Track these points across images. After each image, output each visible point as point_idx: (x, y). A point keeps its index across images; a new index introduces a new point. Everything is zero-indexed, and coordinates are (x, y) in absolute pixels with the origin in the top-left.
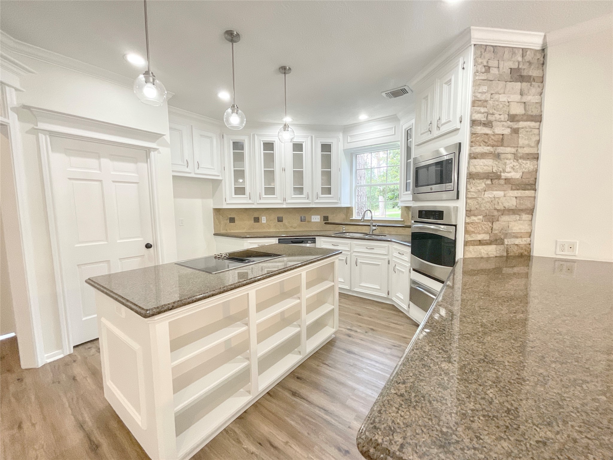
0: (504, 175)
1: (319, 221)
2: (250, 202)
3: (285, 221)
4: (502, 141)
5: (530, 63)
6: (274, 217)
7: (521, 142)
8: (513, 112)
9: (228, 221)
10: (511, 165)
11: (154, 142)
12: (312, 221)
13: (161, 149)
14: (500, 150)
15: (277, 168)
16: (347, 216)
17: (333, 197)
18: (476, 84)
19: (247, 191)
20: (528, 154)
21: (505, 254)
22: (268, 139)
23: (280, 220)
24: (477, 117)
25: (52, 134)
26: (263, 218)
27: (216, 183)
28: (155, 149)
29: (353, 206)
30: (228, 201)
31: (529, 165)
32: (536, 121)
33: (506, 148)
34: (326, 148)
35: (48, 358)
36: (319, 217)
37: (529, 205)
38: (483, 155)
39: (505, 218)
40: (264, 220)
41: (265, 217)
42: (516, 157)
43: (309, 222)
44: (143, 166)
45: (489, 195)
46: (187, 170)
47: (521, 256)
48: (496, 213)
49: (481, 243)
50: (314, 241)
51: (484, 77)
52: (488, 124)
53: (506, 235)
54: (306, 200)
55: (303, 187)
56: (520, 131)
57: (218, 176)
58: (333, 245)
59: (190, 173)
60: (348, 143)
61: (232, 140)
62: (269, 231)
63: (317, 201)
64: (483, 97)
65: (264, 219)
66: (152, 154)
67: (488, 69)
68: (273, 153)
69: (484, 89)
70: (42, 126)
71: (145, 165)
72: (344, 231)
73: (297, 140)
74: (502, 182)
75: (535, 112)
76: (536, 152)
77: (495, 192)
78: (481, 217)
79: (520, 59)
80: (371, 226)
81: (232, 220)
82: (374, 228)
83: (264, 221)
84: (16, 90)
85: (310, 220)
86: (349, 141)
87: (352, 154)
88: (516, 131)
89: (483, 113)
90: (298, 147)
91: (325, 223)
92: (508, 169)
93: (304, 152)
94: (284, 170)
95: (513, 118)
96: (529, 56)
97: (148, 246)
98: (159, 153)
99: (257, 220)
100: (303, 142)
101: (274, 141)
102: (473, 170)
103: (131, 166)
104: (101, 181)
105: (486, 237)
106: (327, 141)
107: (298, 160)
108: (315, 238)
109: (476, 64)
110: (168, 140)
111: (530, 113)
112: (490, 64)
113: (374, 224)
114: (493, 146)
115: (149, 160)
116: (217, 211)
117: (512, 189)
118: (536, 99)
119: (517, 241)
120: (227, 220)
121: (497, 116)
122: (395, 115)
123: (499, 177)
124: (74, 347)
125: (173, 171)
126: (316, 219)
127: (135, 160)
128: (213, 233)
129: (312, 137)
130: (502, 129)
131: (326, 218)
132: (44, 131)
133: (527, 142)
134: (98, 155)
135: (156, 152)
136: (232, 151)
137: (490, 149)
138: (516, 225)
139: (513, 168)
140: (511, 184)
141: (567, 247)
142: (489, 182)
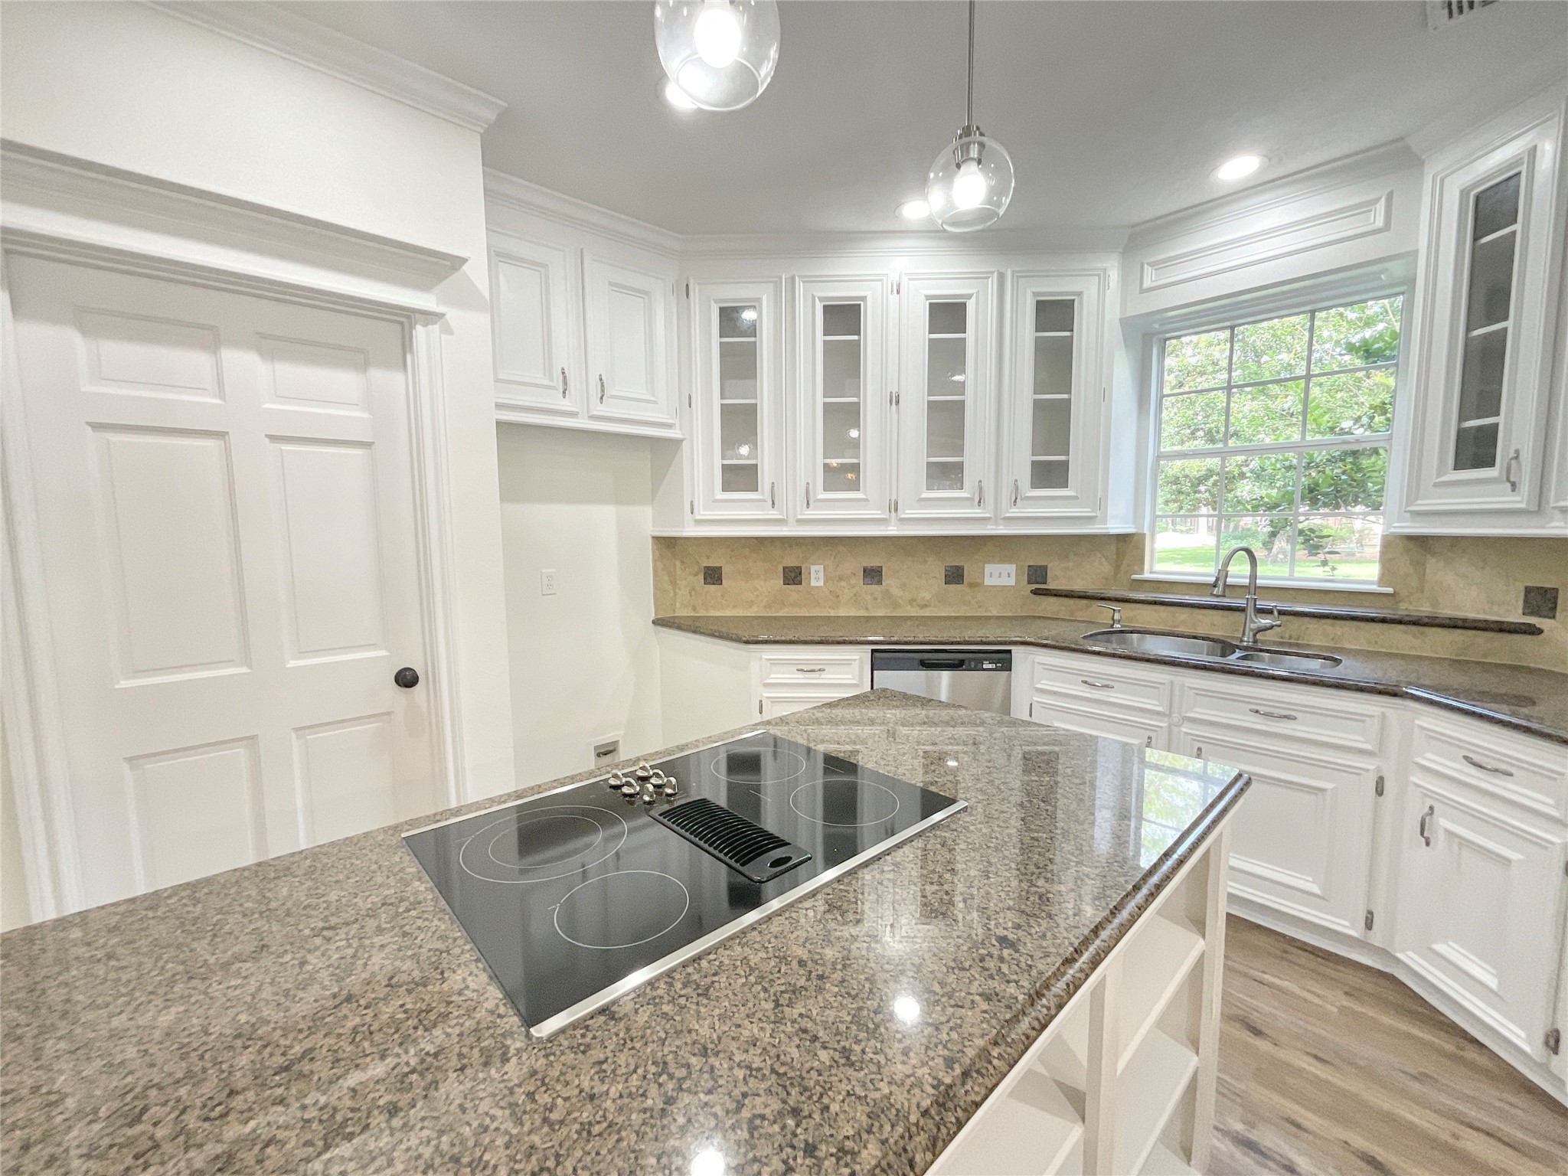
1: (1012, 582)
2: (773, 514)
3: (890, 582)
6: (853, 565)
9: (701, 577)
11: (425, 288)
12: (987, 582)
13: (453, 315)
15: (871, 396)
16: (1118, 567)
17: (1075, 498)
19: (765, 478)
22: (841, 293)
23: (873, 575)
26: (813, 568)
27: (663, 451)
28: (430, 317)
29: (1146, 531)
30: (702, 513)
34: (1056, 314)
36: (1012, 568)
40: (816, 576)
41: (821, 568)
43: (977, 585)
44: (389, 381)
46: (565, 404)
50: (1004, 661)
54: (972, 507)
55: (962, 463)
57: (669, 426)
58: (1086, 682)
59: (573, 415)
60: (1143, 291)
61: (716, 301)
62: (832, 613)
63: (1014, 512)
65: (817, 572)
66: (420, 333)
68: (859, 340)
71: (398, 378)
72: (1117, 626)
73: (948, 290)
80: (1250, 611)
81: (713, 576)
82: (1266, 621)
83: (818, 579)
85: (979, 581)
86: (1147, 284)
87: (1147, 337)
90: (948, 315)
91: (1035, 592)
93: (970, 335)
94: (895, 400)
97: (406, 679)
98: (448, 330)
99: (793, 576)
100: (969, 296)
101: (864, 299)
103: (344, 381)
104: (221, 435)
106: (1056, 288)
108: (1009, 651)
110: (482, 284)
113: (1262, 604)
115: (409, 357)
116: (668, 546)
120: (696, 575)
122: (1402, 139)
126: (1000, 575)
127: (358, 359)
128: (653, 617)
129: (1002, 277)
131: (1037, 575)
134: (210, 338)
135: (435, 328)
136: (716, 340)
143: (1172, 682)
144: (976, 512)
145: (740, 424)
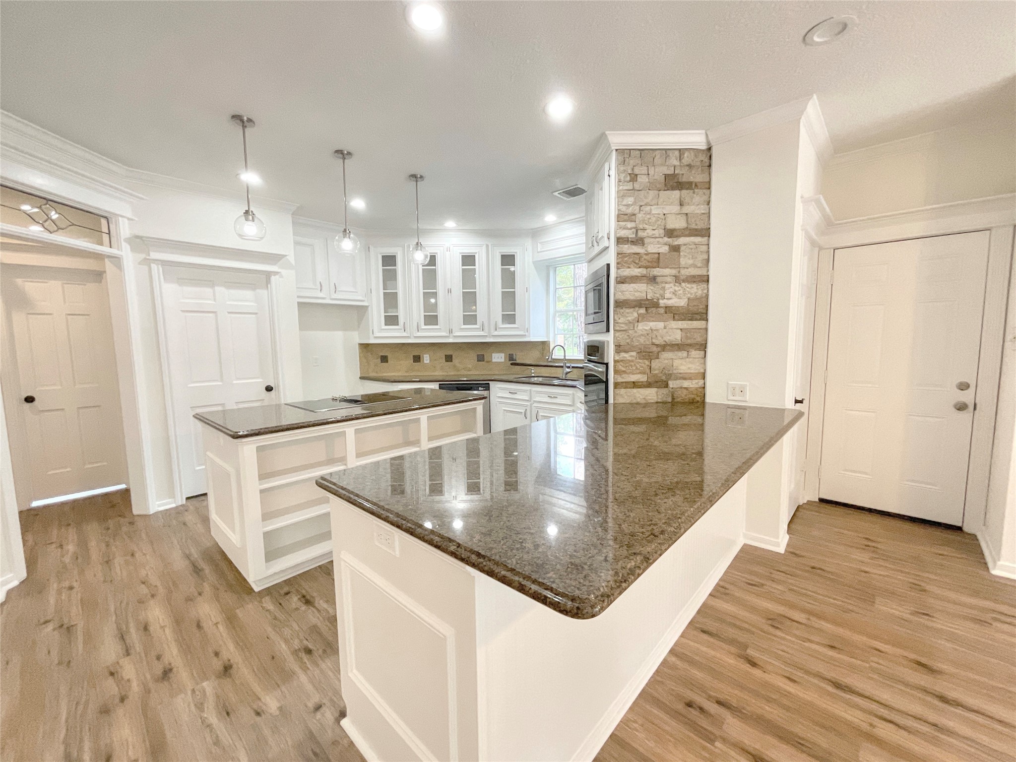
0: (662, 302)
1: (503, 360)
2: (405, 334)
3: (456, 361)
4: (657, 261)
5: (690, 166)
6: (441, 354)
7: (683, 261)
8: (671, 225)
9: (379, 360)
10: (671, 290)
11: (275, 264)
12: (494, 360)
13: (283, 272)
14: (656, 272)
15: (441, 290)
16: (543, 354)
17: (518, 328)
18: (621, 196)
19: (401, 320)
20: (694, 276)
21: (670, 400)
23: (449, 358)
24: (623, 233)
25: (164, 263)
26: (425, 356)
27: (361, 311)
28: (276, 273)
29: (551, 340)
30: (377, 334)
31: (695, 290)
32: (702, 236)
33: (664, 270)
34: (508, 260)
35: (159, 506)
36: (503, 355)
37: (699, 339)
38: (633, 279)
39: (666, 355)
40: (426, 359)
41: (429, 356)
42: (677, 280)
43: (489, 362)
44: (263, 293)
45: (643, 327)
46: (321, 295)
47: (692, 402)
48: (655, 349)
49: (635, 385)
50: (487, 387)
51: (629, 186)
52: (639, 241)
53: (670, 376)
54: (480, 331)
55: (476, 315)
56: (682, 248)
57: (363, 301)
58: (509, 392)
59: (324, 298)
60: (538, 252)
61: (381, 253)
62: (433, 374)
63: (496, 333)
64: (630, 211)
66: (273, 278)
67: (634, 177)
68: (435, 269)
69: (630, 200)
70: (154, 255)
71: (265, 292)
72: (533, 375)
73: (468, 251)
74: (662, 311)
75: (701, 225)
76: (705, 274)
77: (652, 324)
78: (634, 354)
79: (677, 163)
80: (564, 367)
81: (384, 359)
82: (568, 370)
83: (427, 360)
84: (129, 219)
85: (490, 360)
86: (539, 250)
87: (548, 267)
88: (676, 249)
89: (631, 229)
90: (468, 260)
91: (512, 364)
92: (667, 295)
93: (477, 267)
94: (450, 291)
95: (670, 233)
96: (687, 158)
97: (269, 389)
98: (282, 277)
99: (417, 359)
100: (476, 253)
101: (437, 253)
102: (621, 297)
103: (248, 294)
104: (215, 312)
105: (643, 378)
106: (508, 251)
107: (468, 278)
108: (489, 384)
109: (619, 172)
110: (293, 261)
111: (693, 226)
112: (636, 171)
113: (568, 365)
114: (646, 267)
115: (269, 286)
116: (365, 347)
117: (674, 319)
118: (702, 209)
119: (686, 384)
120: (377, 359)
121: (650, 232)
123: (656, 305)
124: (188, 498)
125: (298, 297)
126: (499, 358)
127: (253, 286)
128: (359, 376)
129: (487, 246)
130: (657, 246)
131: (511, 358)
132: (155, 261)
133: (691, 262)
134: (212, 284)
135: (277, 277)
136: (381, 268)
137: (643, 271)
138: (684, 363)
139: (674, 293)
140: (674, 313)
141: (738, 391)
142: (642, 311)
143: (530, 390)
144: (482, 333)
145: (391, 300)
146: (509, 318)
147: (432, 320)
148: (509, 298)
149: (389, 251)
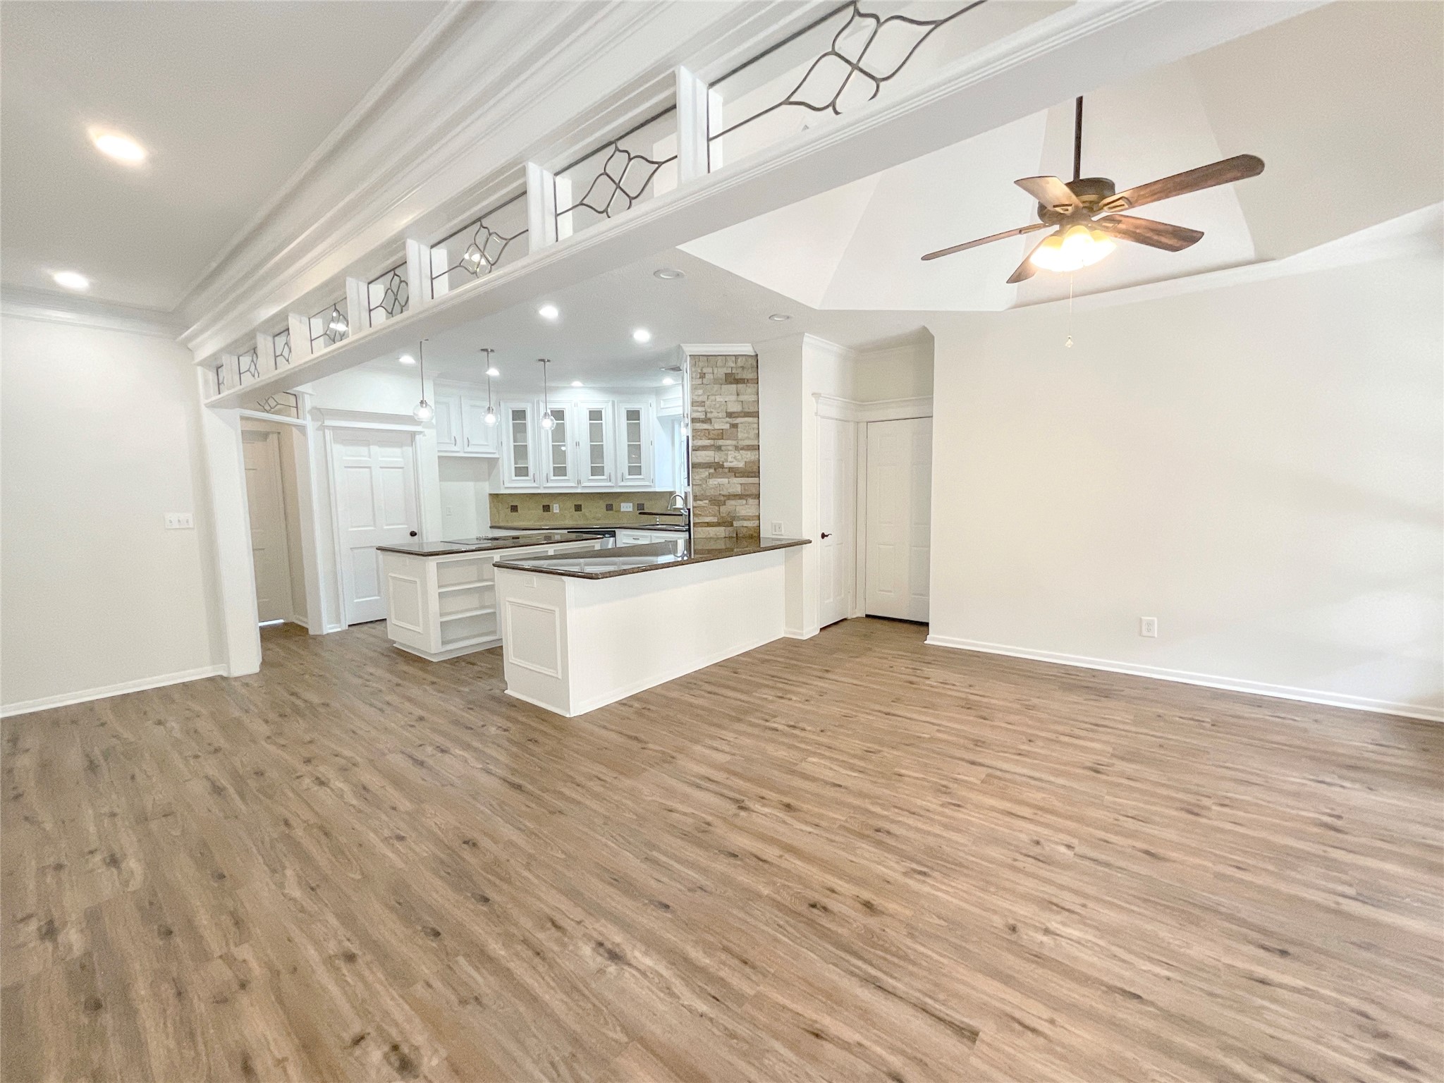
0: (726, 465)
1: (631, 510)
2: (535, 485)
3: (585, 510)
4: (721, 435)
5: (743, 368)
6: (570, 504)
7: (740, 435)
8: (730, 410)
9: (509, 509)
10: (733, 456)
11: (419, 425)
12: (623, 510)
13: (426, 431)
14: (720, 442)
15: (569, 443)
16: (668, 504)
17: (645, 479)
18: (694, 388)
19: (531, 472)
20: (748, 446)
21: (735, 535)
22: (557, 406)
23: (578, 508)
24: (696, 415)
25: (334, 428)
26: (554, 505)
27: (492, 463)
28: (420, 433)
30: (507, 485)
31: (749, 456)
32: (754, 417)
33: (726, 441)
34: (633, 415)
35: (330, 629)
36: (631, 505)
37: (754, 491)
38: (704, 448)
39: (731, 503)
40: (556, 508)
41: (558, 505)
42: (737, 448)
43: (619, 511)
44: (408, 450)
45: (713, 482)
46: (456, 449)
47: (751, 537)
48: (722, 498)
49: (709, 524)
50: (613, 534)
51: (699, 381)
52: (707, 420)
53: (734, 518)
54: (607, 482)
55: (603, 467)
56: (739, 426)
57: (494, 453)
58: (633, 538)
59: (457, 452)
60: (662, 409)
61: (511, 408)
62: (563, 523)
63: (622, 484)
64: (700, 399)
66: (417, 437)
67: (703, 376)
68: (564, 423)
69: (700, 392)
70: (328, 423)
71: (410, 449)
72: (657, 523)
73: (595, 407)
74: (727, 470)
75: (752, 409)
76: (756, 443)
77: (719, 480)
78: (707, 501)
79: (733, 365)
81: (514, 509)
83: (556, 510)
84: (310, 395)
85: (619, 509)
86: (663, 406)
87: (673, 422)
88: (734, 426)
89: (702, 412)
90: (595, 415)
91: (640, 513)
92: (730, 459)
93: (603, 422)
94: (577, 444)
95: (730, 415)
96: (740, 362)
97: (413, 534)
98: (425, 435)
99: (547, 508)
100: (603, 409)
101: (565, 408)
102: (697, 461)
103: (397, 451)
104: (369, 467)
105: (715, 520)
106: (633, 406)
107: (596, 432)
108: (617, 531)
109: (692, 372)
111: (747, 410)
112: (705, 371)
114: (714, 439)
115: (414, 443)
116: (495, 497)
117: (735, 477)
118: (753, 398)
119: (746, 523)
120: (507, 508)
121: (715, 414)
123: (722, 467)
124: (349, 626)
125: (439, 451)
126: (627, 507)
127: (400, 445)
128: (489, 525)
129: (613, 402)
130: (721, 424)
131: (640, 507)
132: (328, 427)
133: (746, 435)
134: (367, 443)
135: (421, 436)
136: (511, 422)
137: (711, 442)
138: (744, 509)
139: (735, 458)
140: (734, 472)
141: (777, 528)
142: (712, 471)
143: (652, 536)
144: (609, 484)
145: (521, 452)
146: (635, 470)
147: (560, 471)
148: (635, 450)
149: (519, 406)
